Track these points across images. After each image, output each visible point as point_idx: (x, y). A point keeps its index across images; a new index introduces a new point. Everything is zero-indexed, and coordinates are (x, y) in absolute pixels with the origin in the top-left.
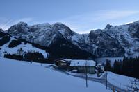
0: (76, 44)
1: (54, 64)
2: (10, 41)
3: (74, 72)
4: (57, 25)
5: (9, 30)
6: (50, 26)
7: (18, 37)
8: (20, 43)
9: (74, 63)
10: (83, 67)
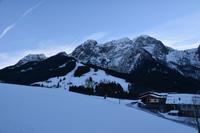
0: (174, 67)
1: (140, 101)
2: (76, 68)
3: (174, 114)
4: (140, 40)
5: (74, 53)
6: (131, 42)
7: (85, 62)
8: (89, 71)
9: (172, 98)
10: (189, 106)
